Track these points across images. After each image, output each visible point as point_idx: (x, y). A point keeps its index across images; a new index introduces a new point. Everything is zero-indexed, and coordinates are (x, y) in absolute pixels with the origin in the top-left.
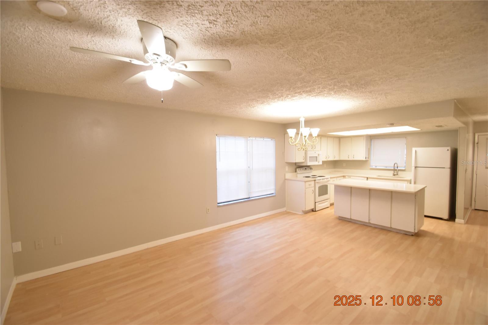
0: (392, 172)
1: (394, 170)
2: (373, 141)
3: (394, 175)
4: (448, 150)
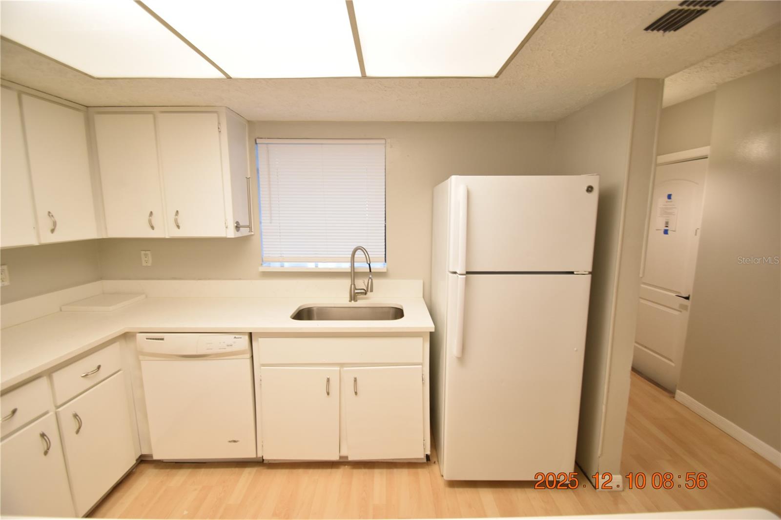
0: (347, 282)
1: (354, 274)
2: (262, 149)
3: (353, 297)
4: (590, 189)
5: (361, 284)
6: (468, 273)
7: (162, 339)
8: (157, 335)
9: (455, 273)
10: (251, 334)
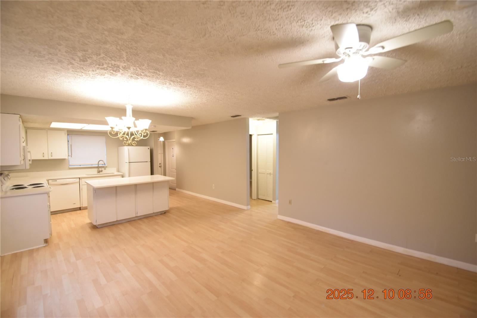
1: (98, 167)
3: (99, 172)
4: (148, 149)
5: (100, 169)
6: (129, 162)
7: (56, 181)
8: (55, 180)
9: (126, 163)
10: (79, 178)
